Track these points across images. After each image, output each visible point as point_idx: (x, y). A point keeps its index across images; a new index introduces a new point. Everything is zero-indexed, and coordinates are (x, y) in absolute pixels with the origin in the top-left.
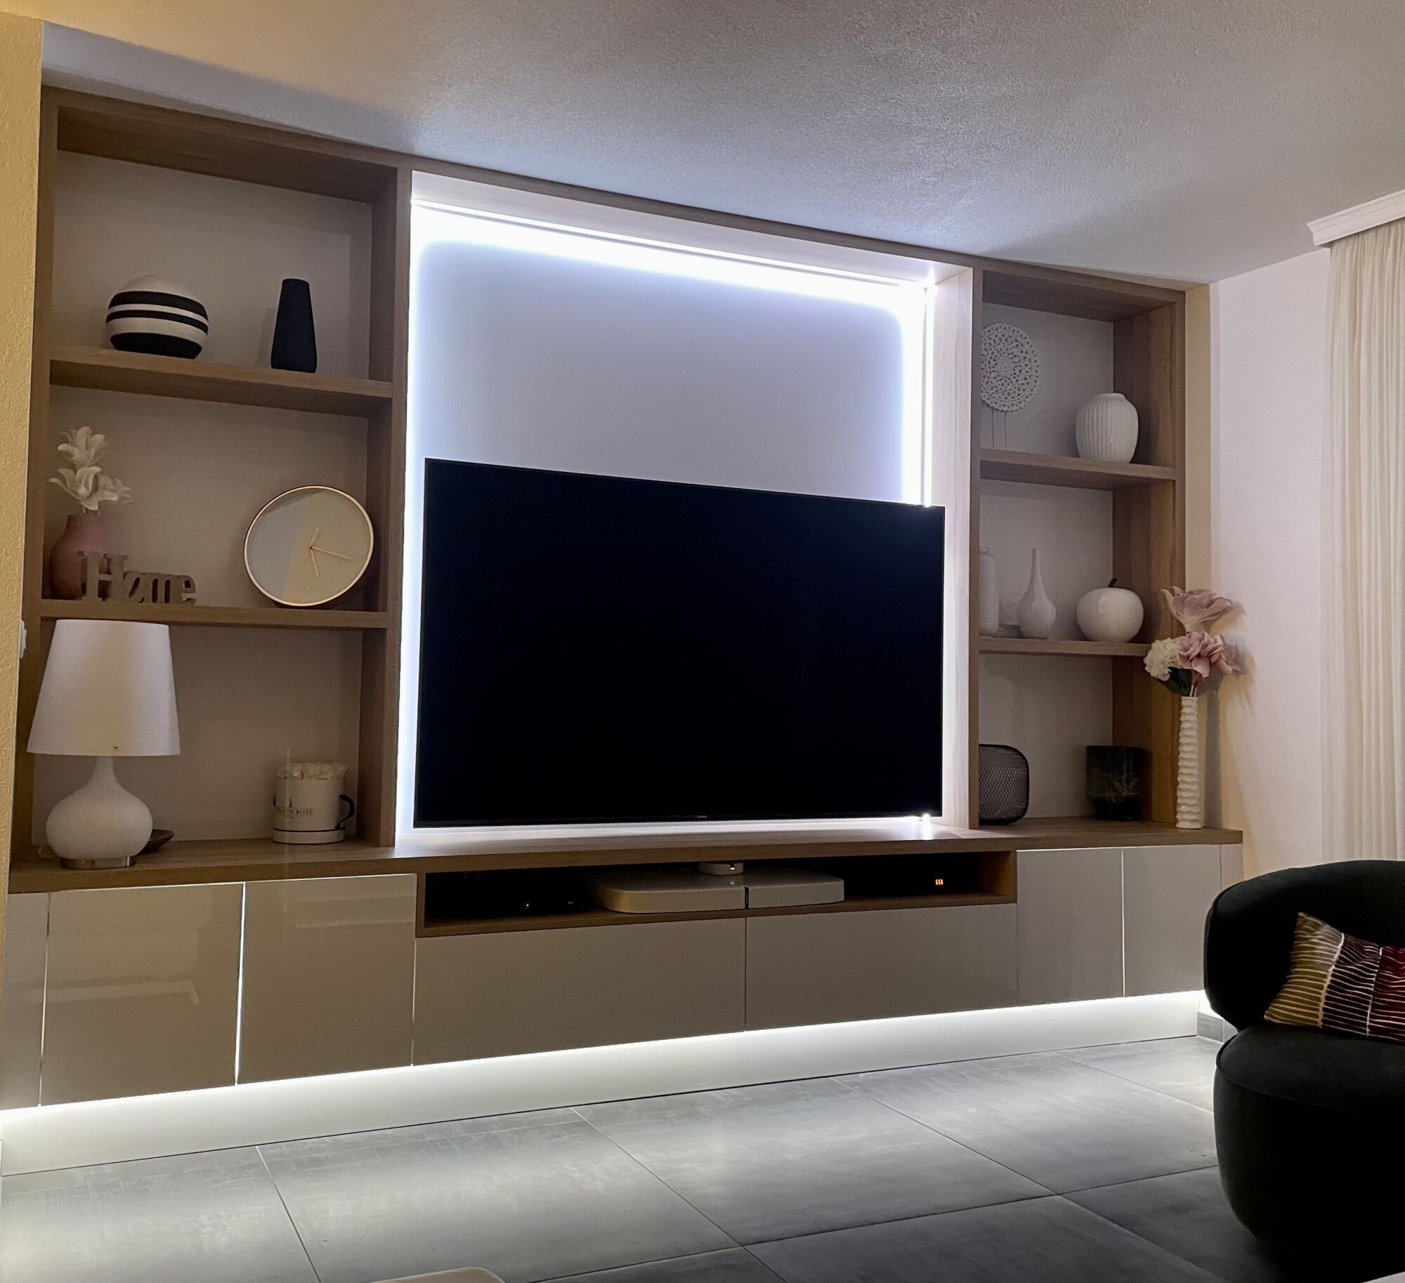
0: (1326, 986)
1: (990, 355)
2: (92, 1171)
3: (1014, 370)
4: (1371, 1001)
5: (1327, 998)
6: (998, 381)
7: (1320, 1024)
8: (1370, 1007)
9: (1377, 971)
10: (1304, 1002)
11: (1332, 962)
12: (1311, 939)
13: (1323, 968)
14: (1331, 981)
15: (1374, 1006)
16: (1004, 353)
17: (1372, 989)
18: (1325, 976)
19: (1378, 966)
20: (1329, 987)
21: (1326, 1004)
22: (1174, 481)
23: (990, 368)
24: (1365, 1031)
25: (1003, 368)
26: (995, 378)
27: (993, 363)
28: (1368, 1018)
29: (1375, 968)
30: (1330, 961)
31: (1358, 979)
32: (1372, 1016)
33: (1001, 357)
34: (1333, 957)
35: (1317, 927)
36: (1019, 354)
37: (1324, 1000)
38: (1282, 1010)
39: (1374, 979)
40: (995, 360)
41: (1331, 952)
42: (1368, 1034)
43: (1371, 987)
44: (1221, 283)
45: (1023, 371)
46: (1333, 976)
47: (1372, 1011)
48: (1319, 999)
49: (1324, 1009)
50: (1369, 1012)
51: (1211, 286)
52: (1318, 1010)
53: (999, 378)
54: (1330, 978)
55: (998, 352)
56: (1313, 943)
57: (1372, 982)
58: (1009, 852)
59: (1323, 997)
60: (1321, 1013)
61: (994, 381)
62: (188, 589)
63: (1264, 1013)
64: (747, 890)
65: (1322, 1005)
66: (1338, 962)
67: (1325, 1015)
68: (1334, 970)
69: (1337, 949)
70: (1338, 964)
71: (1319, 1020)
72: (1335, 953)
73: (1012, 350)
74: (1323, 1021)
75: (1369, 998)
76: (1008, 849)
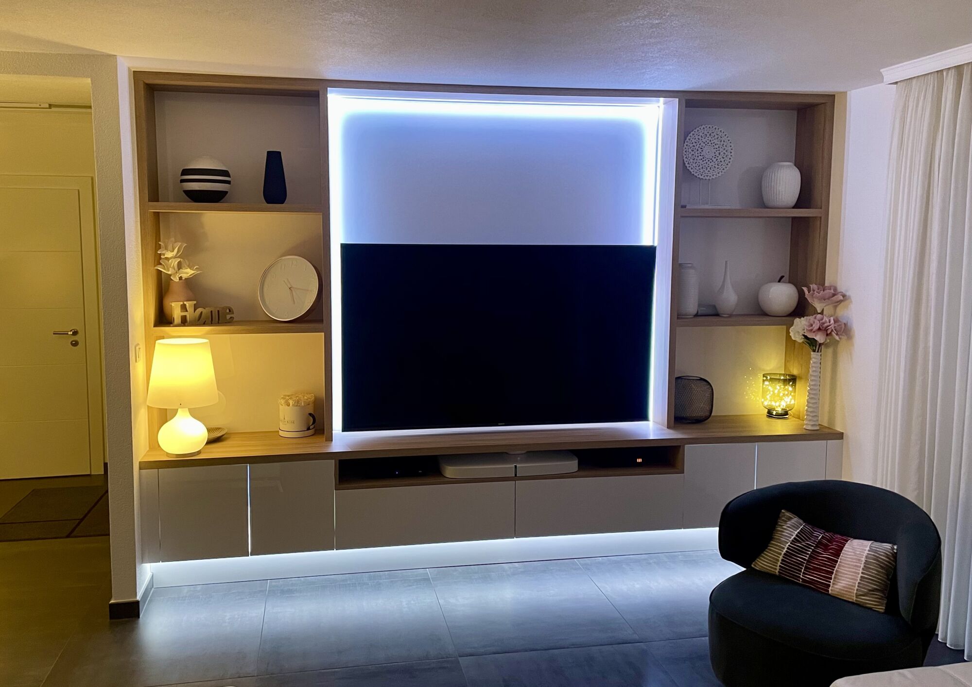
0: (783, 553)
1: (698, 146)
2: (192, 588)
3: (715, 153)
4: (804, 565)
5: (782, 560)
6: (703, 161)
7: (777, 573)
8: (803, 568)
9: (813, 548)
10: (770, 561)
11: (789, 541)
12: (784, 526)
13: (783, 543)
14: (786, 551)
15: (806, 567)
16: (708, 143)
17: (807, 558)
18: (784, 548)
19: (815, 545)
20: (785, 554)
21: (781, 563)
22: (821, 217)
23: (698, 153)
24: (799, 581)
25: (707, 153)
26: (701, 159)
27: (700, 150)
28: (802, 574)
29: (812, 546)
30: (788, 540)
31: (801, 551)
32: (804, 573)
33: (706, 146)
34: (790, 538)
35: (790, 519)
36: (719, 143)
37: (780, 561)
38: (763, 563)
39: (809, 553)
40: (701, 148)
41: (790, 534)
42: (801, 583)
43: (806, 557)
44: (853, 91)
45: (721, 153)
46: (788, 548)
47: (804, 570)
48: (778, 560)
49: (780, 566)
50: (803, 570)
51: (848, 92)
52: (777, 566)
53: (703, 159)
54: (786, 549)
55: (704, 143)
56: (783, 528)
57: (808, 554)
58: (680, 446)
59: (780, 559)
60: (778, 568)
61: (701, 161)
62: (230, 313)
63: (752, 564)
64: (516, 466)
65: (779, 564)
66: (793, 541)
67: (780, 569)
68: (789, 545)
69: (794, 533)
70: (793, 542)
71: (777, 571)
72: (793, 535)
73: (714, 141)
74: (779, 572)
75: (804, 563)
76: (679, 444)
